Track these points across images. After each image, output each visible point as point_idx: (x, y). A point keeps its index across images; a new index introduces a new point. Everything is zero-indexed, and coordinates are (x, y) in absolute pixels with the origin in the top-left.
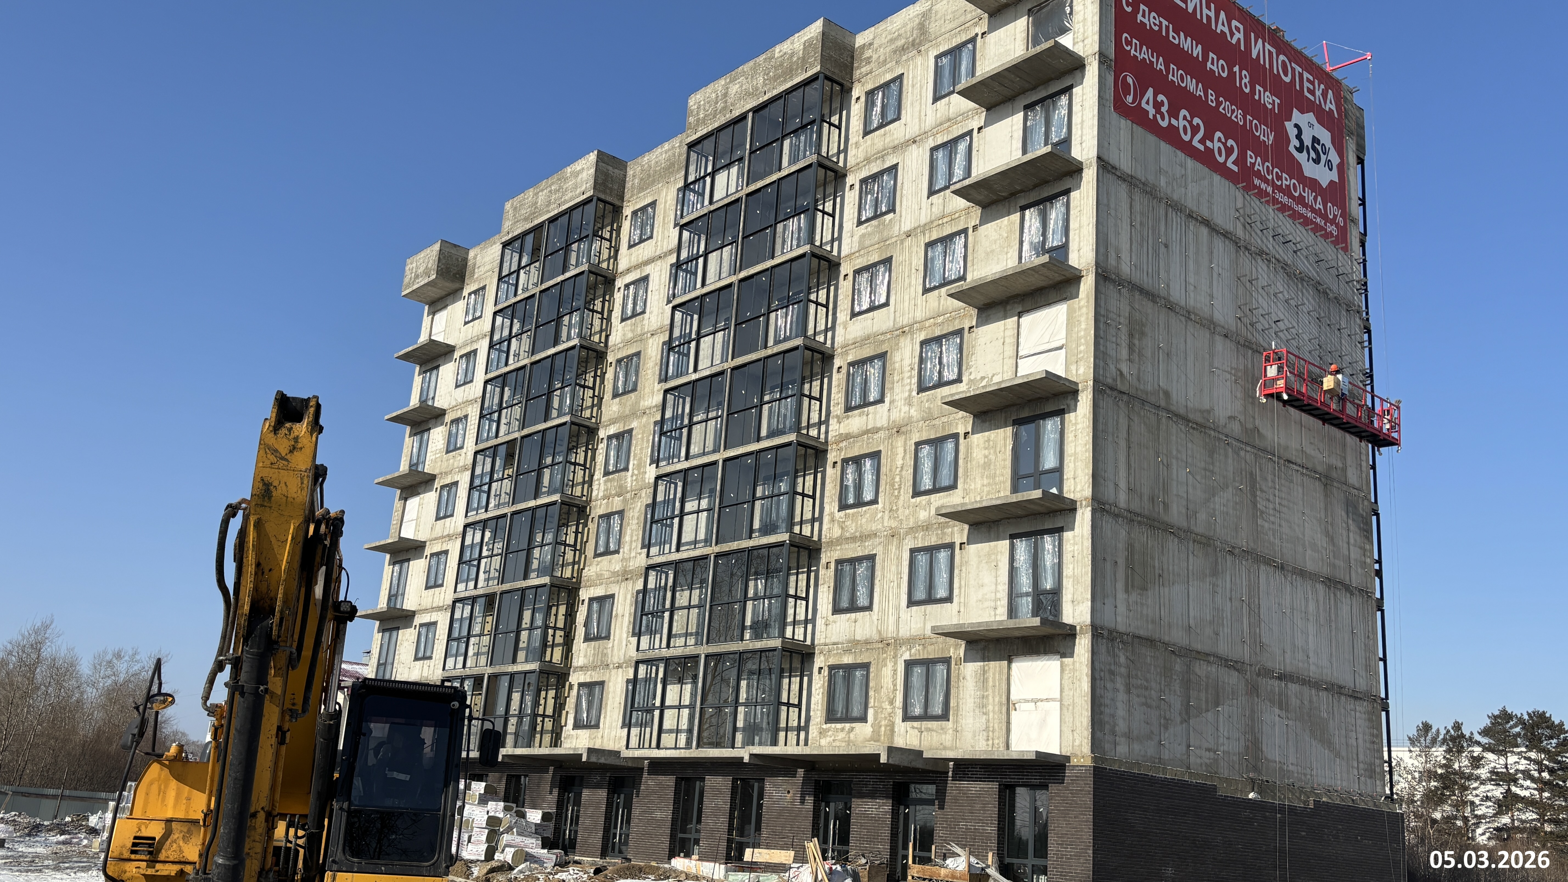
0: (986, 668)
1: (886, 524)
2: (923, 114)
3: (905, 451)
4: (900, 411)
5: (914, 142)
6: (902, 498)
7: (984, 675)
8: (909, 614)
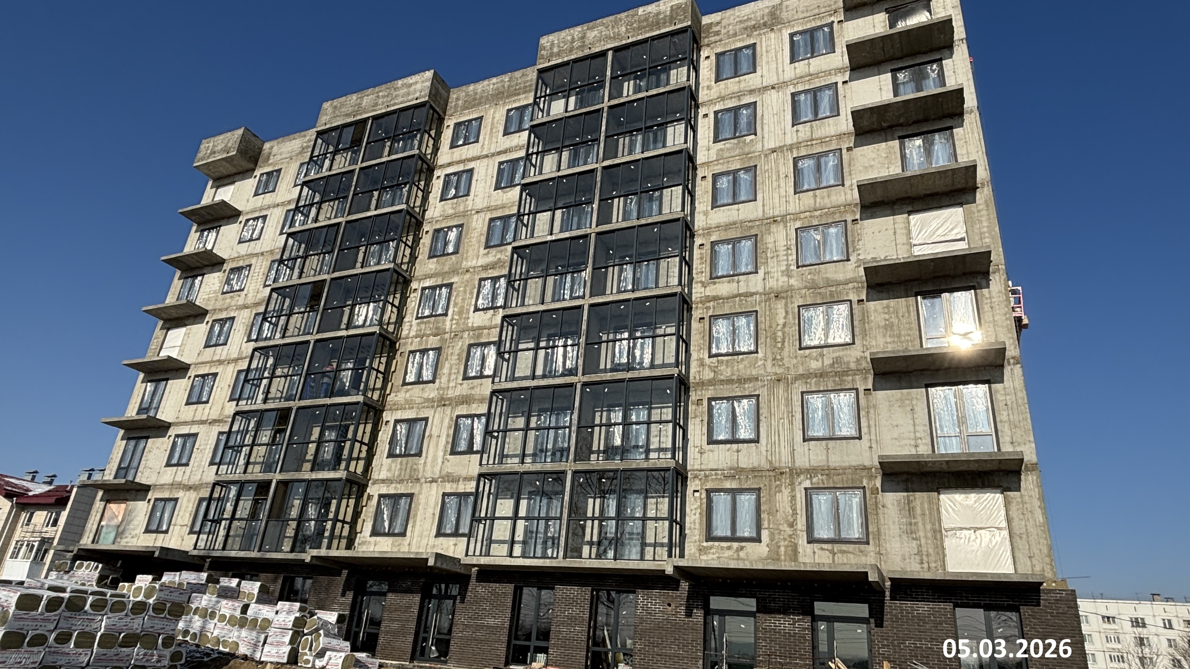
0: (911, 498)
1: (769, 369)
2: (780, 69)
3: (787, 312)
4: (777, 280)
5: (773, 88)
6: (786, 350)
7: (909, 504)
8: (806, 448)
